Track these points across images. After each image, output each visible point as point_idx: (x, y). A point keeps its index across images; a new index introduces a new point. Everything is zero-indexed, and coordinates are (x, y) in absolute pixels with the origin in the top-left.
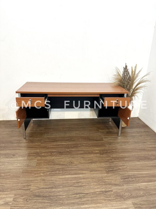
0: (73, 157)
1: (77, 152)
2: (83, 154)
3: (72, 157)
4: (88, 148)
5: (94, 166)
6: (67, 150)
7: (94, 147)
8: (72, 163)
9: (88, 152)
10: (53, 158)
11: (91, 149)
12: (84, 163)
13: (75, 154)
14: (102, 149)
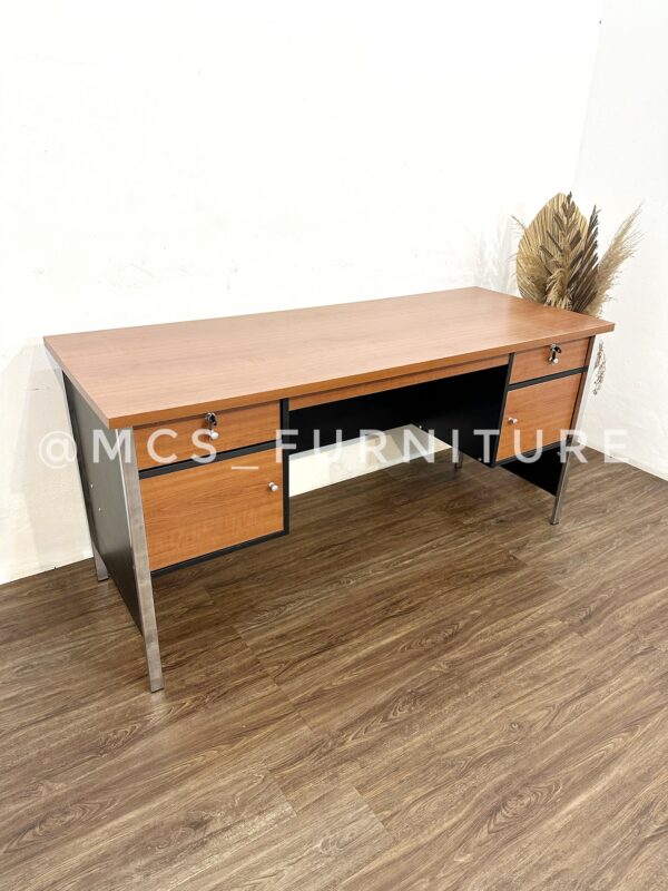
0: (500, 694)
1: (486, 662)
2: (514, 659)
3: (491, 694)
4: (504, 621)
5: (614, 698)
6: (433, 668)
7: (521, 606)
8: (520, 726)
9: (529, 642)
10: (418, 740)
11: (523, 624)
12: (568, 703)
13: (493, 676)
14: (559, 606)
